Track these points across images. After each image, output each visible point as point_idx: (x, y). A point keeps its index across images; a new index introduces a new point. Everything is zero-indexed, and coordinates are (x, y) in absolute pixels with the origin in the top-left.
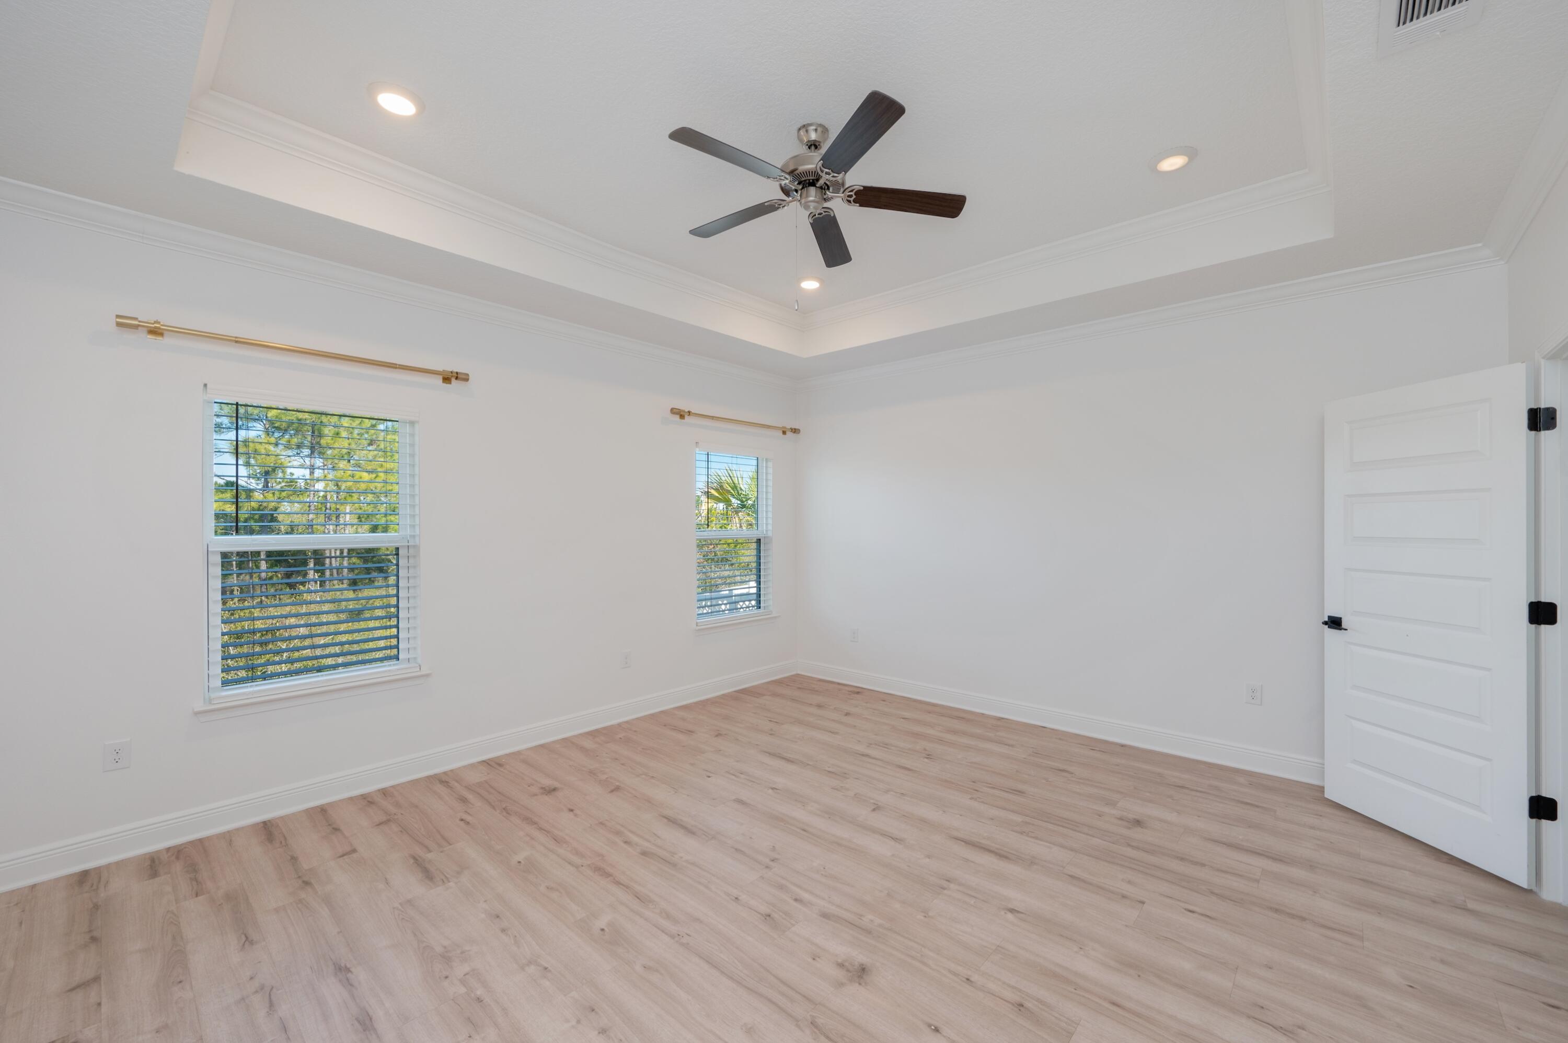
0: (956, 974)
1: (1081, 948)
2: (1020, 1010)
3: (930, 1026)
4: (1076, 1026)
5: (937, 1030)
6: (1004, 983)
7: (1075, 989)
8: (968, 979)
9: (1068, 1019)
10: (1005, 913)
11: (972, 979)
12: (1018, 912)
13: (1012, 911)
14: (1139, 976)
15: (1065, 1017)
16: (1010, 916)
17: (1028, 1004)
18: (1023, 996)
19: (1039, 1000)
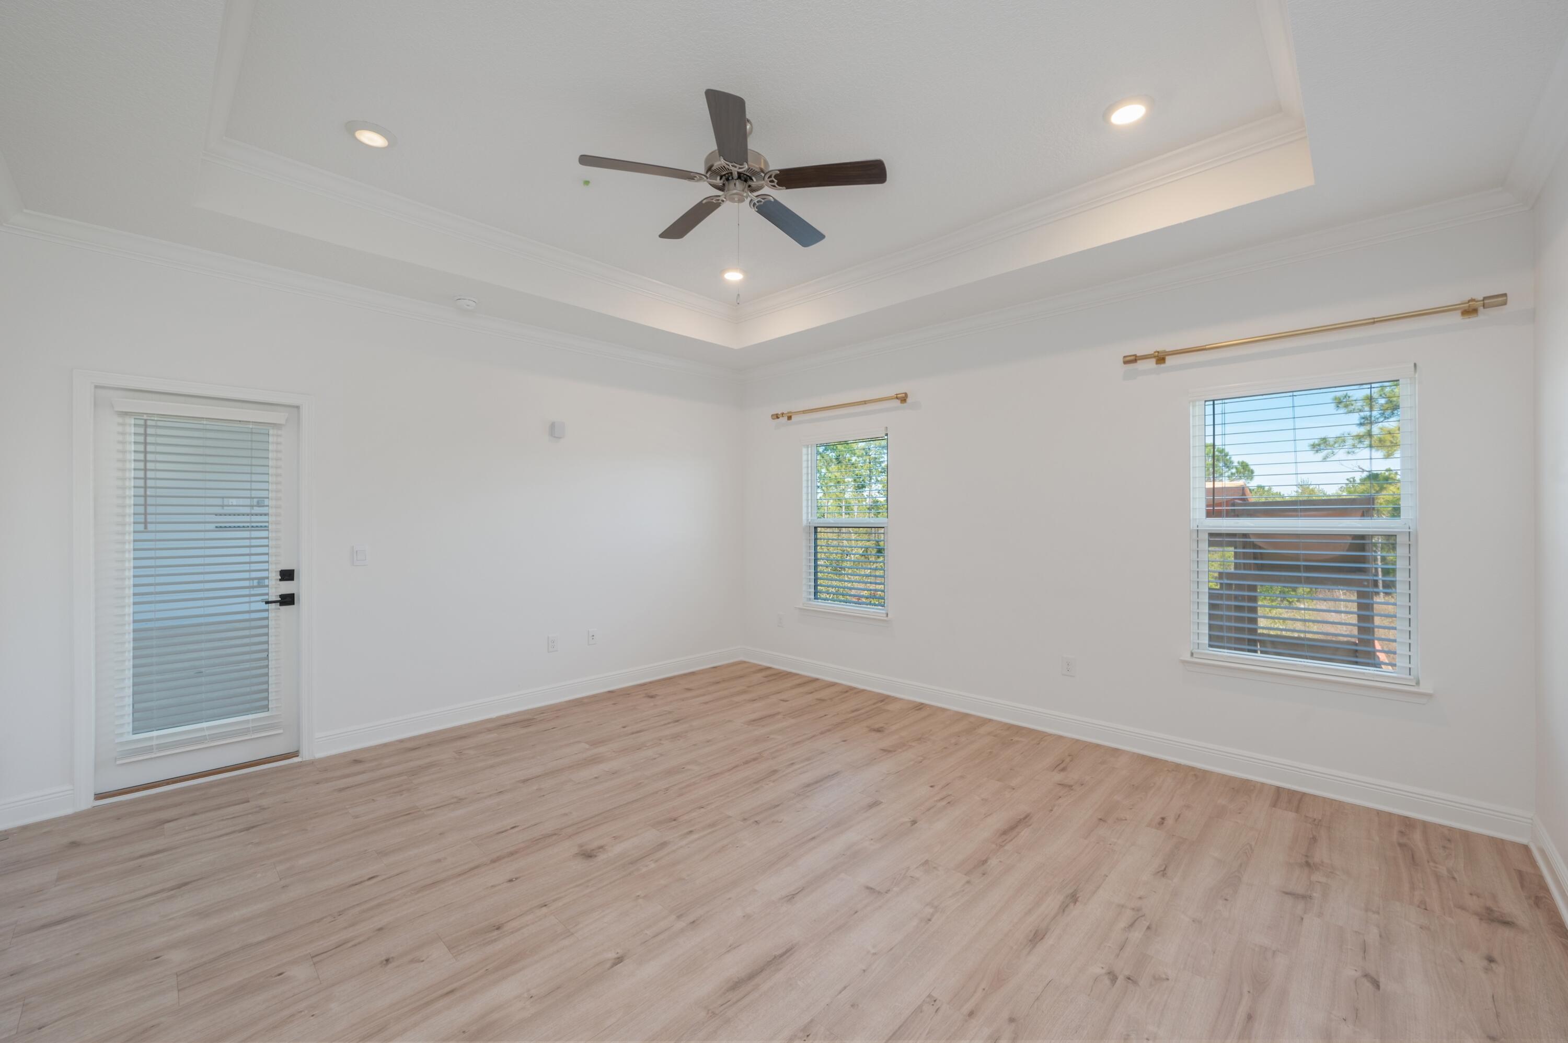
0: (554, 901)
1: (531, 997)
2: (494, 926)
3: (516, 879)
4: (454, 955)
5: (511, 881)
6: (527, 925)
7: (487, 970)
8: (546, 905)
9: (464, 952)
10: (618, 953)
11: (544, 908)
12: (615, 964)
13: (619, 960)
14: (464, 1032)
15: (468, 951)
16: (612, 955)
17: (496, 933)
18: (506, 933)
19: (495, 940)
